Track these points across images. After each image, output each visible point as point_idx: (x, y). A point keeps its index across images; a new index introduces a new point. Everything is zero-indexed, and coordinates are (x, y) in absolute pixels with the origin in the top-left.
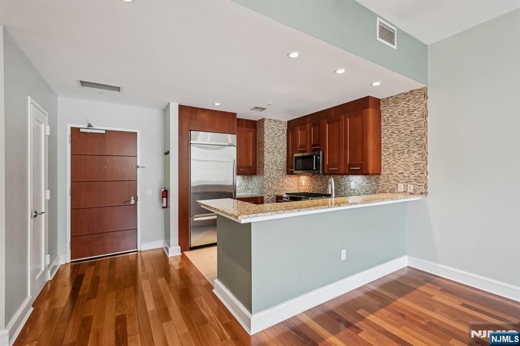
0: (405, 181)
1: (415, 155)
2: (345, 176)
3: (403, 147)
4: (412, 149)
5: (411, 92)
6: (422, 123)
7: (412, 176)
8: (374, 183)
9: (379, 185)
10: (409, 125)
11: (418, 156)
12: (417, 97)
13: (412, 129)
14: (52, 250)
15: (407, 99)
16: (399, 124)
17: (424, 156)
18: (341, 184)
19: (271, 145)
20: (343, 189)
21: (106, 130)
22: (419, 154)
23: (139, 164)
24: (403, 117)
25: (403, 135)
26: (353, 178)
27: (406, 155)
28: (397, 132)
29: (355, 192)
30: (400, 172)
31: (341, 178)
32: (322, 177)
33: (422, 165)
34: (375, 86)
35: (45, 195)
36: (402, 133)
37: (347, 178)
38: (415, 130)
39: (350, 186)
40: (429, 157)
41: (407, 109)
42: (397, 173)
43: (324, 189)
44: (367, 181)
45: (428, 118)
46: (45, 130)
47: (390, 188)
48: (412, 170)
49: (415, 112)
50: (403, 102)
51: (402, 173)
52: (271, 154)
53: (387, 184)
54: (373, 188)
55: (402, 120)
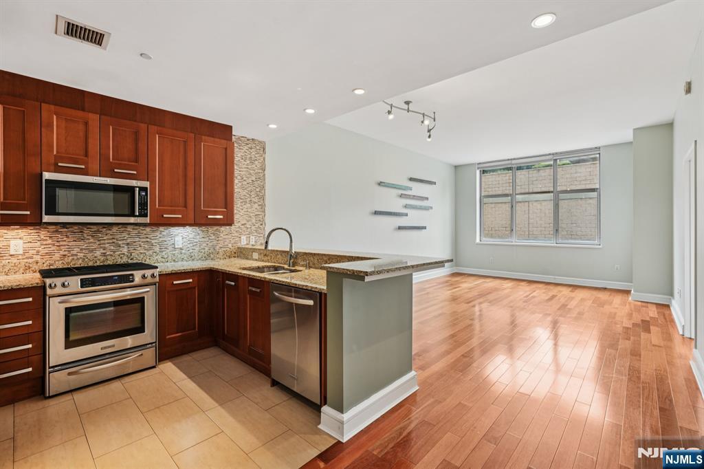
0: (247, 233)
1: (256, 206)
2: (161, 229)
3: (245, 196)
4: (253, 199)
5: (253, 139)
6: (262, 175)
7: (253, 228)
8: (213, 237)
9: (220, 238)
10: (250, 174)
11: (258, 208)
12: (258, 148)
13: (254, 179)
15: (249, 146)
16: (242, 170)
17: (263, 206)
18: (153, 241)
20: (157, 249)
22: (259, 205)
24: (246, 163)
25: (245, 183)
26: (179, 231)
27: (249, 205)
28: (239, 177)
29: (183, 251)
30: (243, 223)
31: (153, 231)
32: (98, 231)
33: (261, 216)
34: (271, 128)
36: (245, 180)
37: (167, 231)
38: (256, 181)
39: (174, 244)
40: (266, 209)
41: (249, 156)
42: (240, 224)
43: (104, 255)
44: (202, 235)
45: (266, 172)
47: (232, 242)
48: (254, 221)
49: (256, 162)
50: (246, 148)
51: (245, 224)
53: (230, 237)
54: (211, 244)
55: (245, 166)
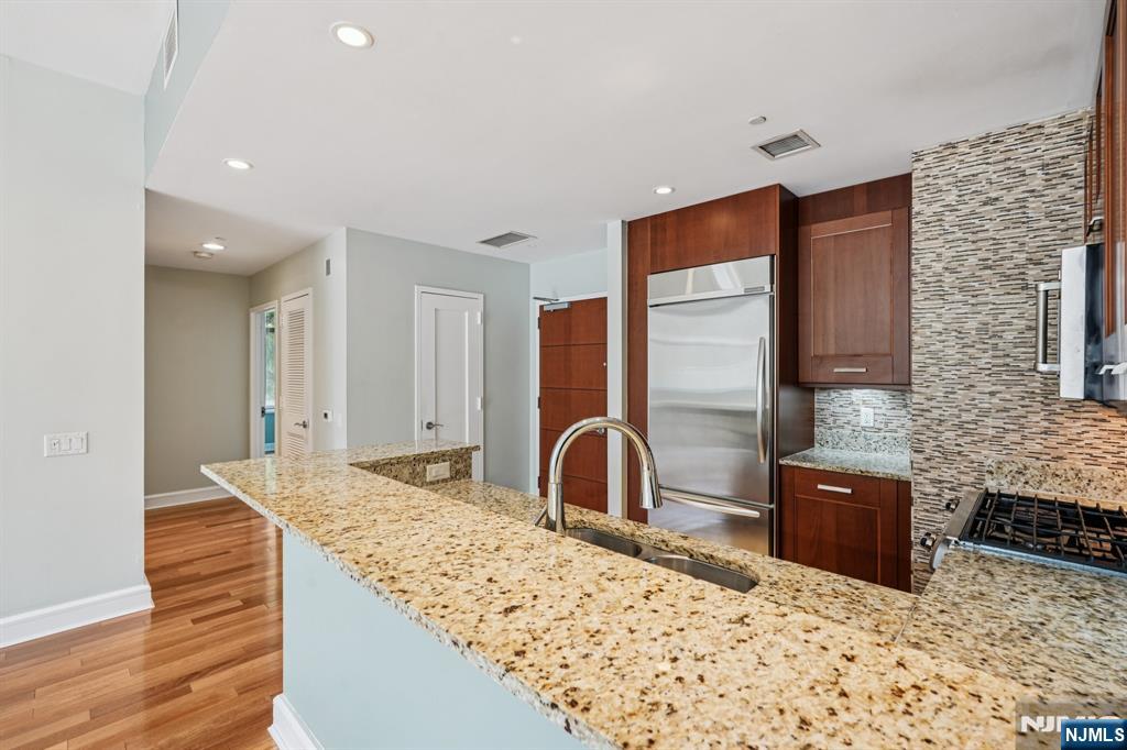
19: (959, 258)
21: (571, 303)
52: (959, 297)
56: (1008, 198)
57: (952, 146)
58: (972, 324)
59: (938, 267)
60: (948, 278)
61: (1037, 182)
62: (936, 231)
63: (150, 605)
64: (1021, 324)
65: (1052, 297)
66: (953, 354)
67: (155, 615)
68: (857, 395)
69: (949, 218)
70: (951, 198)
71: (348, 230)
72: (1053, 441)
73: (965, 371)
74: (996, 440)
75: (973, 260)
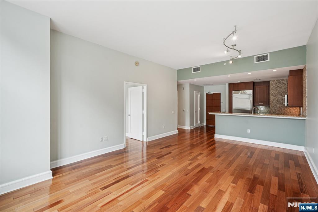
14: (202, 122)
21: (213, 93)
23: (221, 102)
35: (199, 109)
46: (199, 96)
52: (275, 96)
56: (280, 86)
57: (274, 80)
58: (276, 99)
59: (273, 93)
60: (274, 94)
61: (283, 85)
62: (272, 89)
63: (178, 133)
64: (281, 99)
65: (284, 98)
66: (274, 102)
67: (178, 134)
68: (261, 107)
69: (274, 88)
70: (274, 86)
71: (190, 84)
72: (284, 110)
73: (276, 104)
74: (279, 110)
75: (276, 92)
